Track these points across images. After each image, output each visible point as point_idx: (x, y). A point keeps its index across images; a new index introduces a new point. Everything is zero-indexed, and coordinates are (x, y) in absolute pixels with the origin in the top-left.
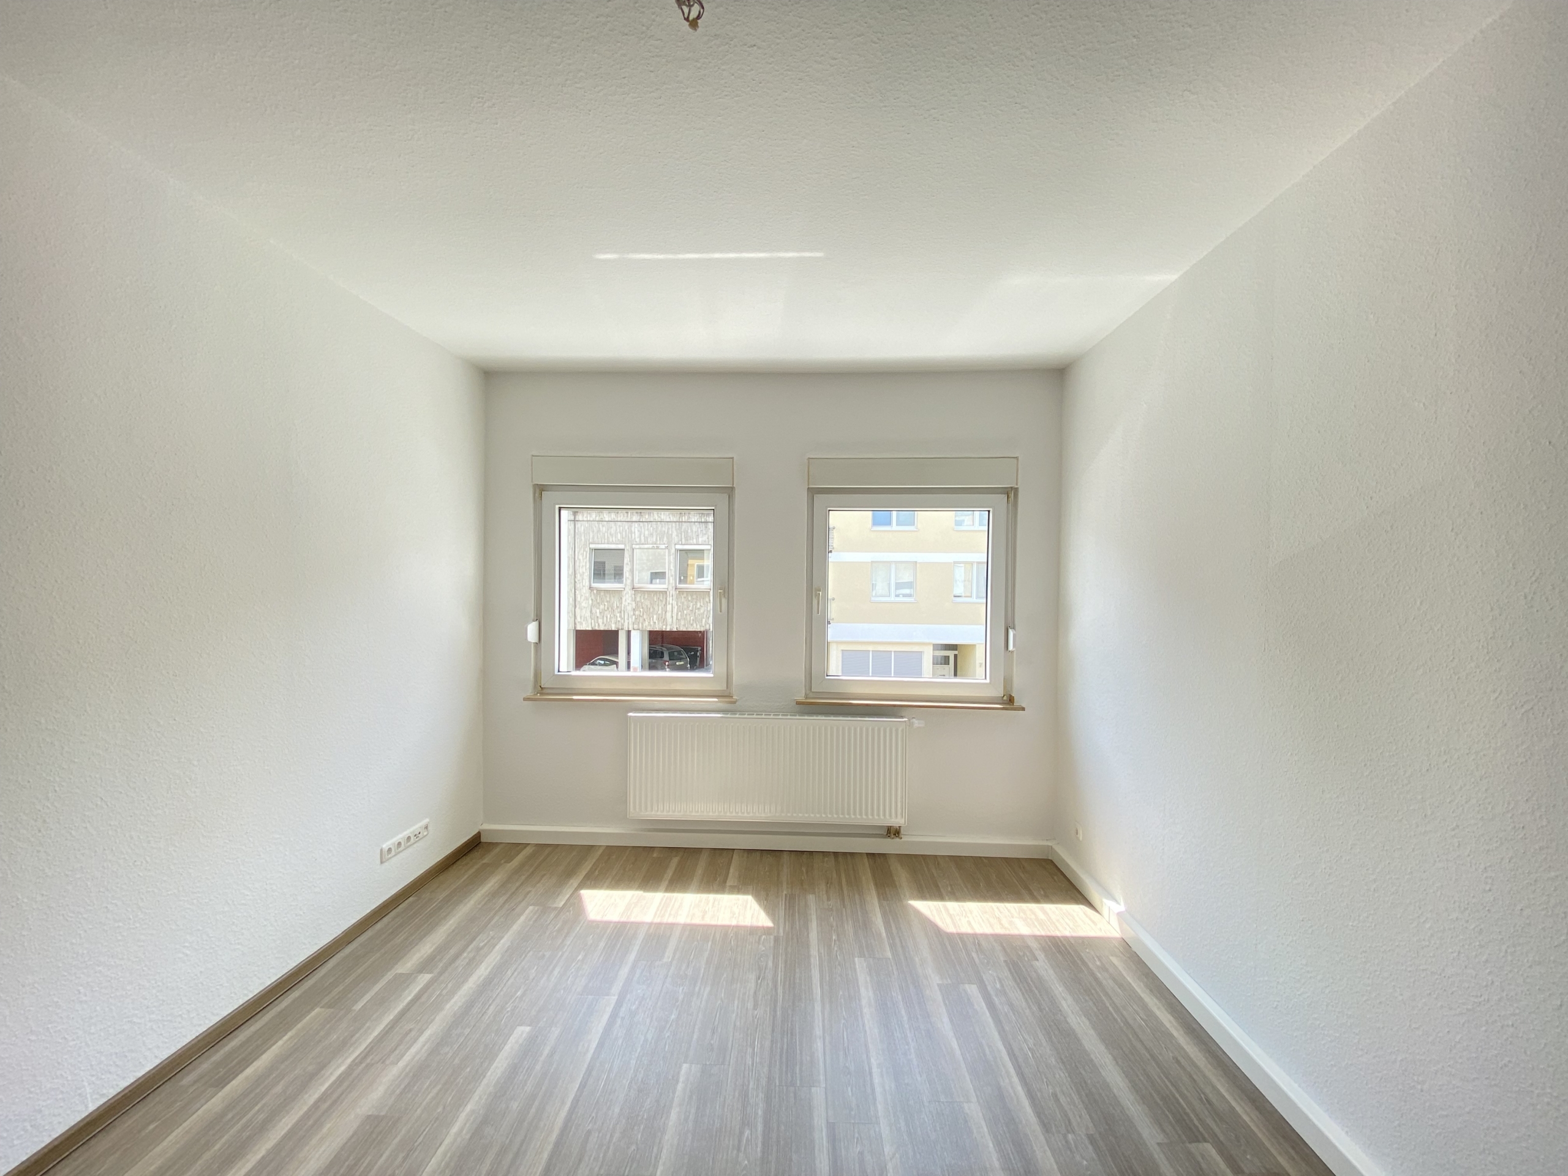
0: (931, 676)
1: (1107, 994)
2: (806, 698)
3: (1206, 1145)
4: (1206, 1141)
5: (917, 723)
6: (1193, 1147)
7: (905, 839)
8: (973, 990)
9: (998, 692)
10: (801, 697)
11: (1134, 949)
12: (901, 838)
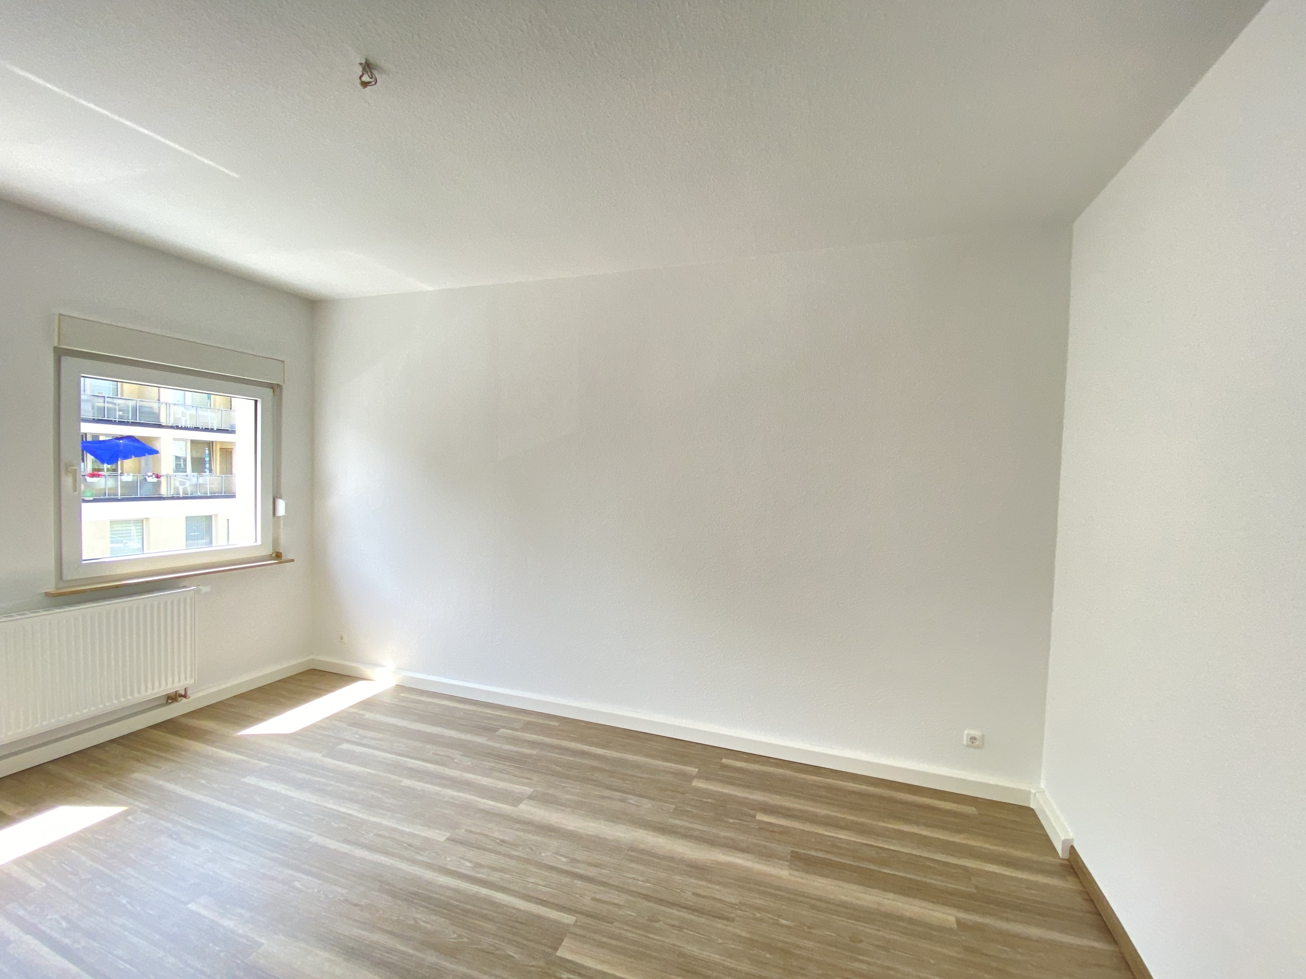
0: (185, 548)
1: (415, 709)
2: (57, 589)
3: (499, 731)
4: (499, 729)
5: (205, 589)
6: (498, 733)
7: (192, 697)
8: (345, 746)
9: (268, 551)
10: (51, 589)
11: (407, 686)
12: (190, 697)
